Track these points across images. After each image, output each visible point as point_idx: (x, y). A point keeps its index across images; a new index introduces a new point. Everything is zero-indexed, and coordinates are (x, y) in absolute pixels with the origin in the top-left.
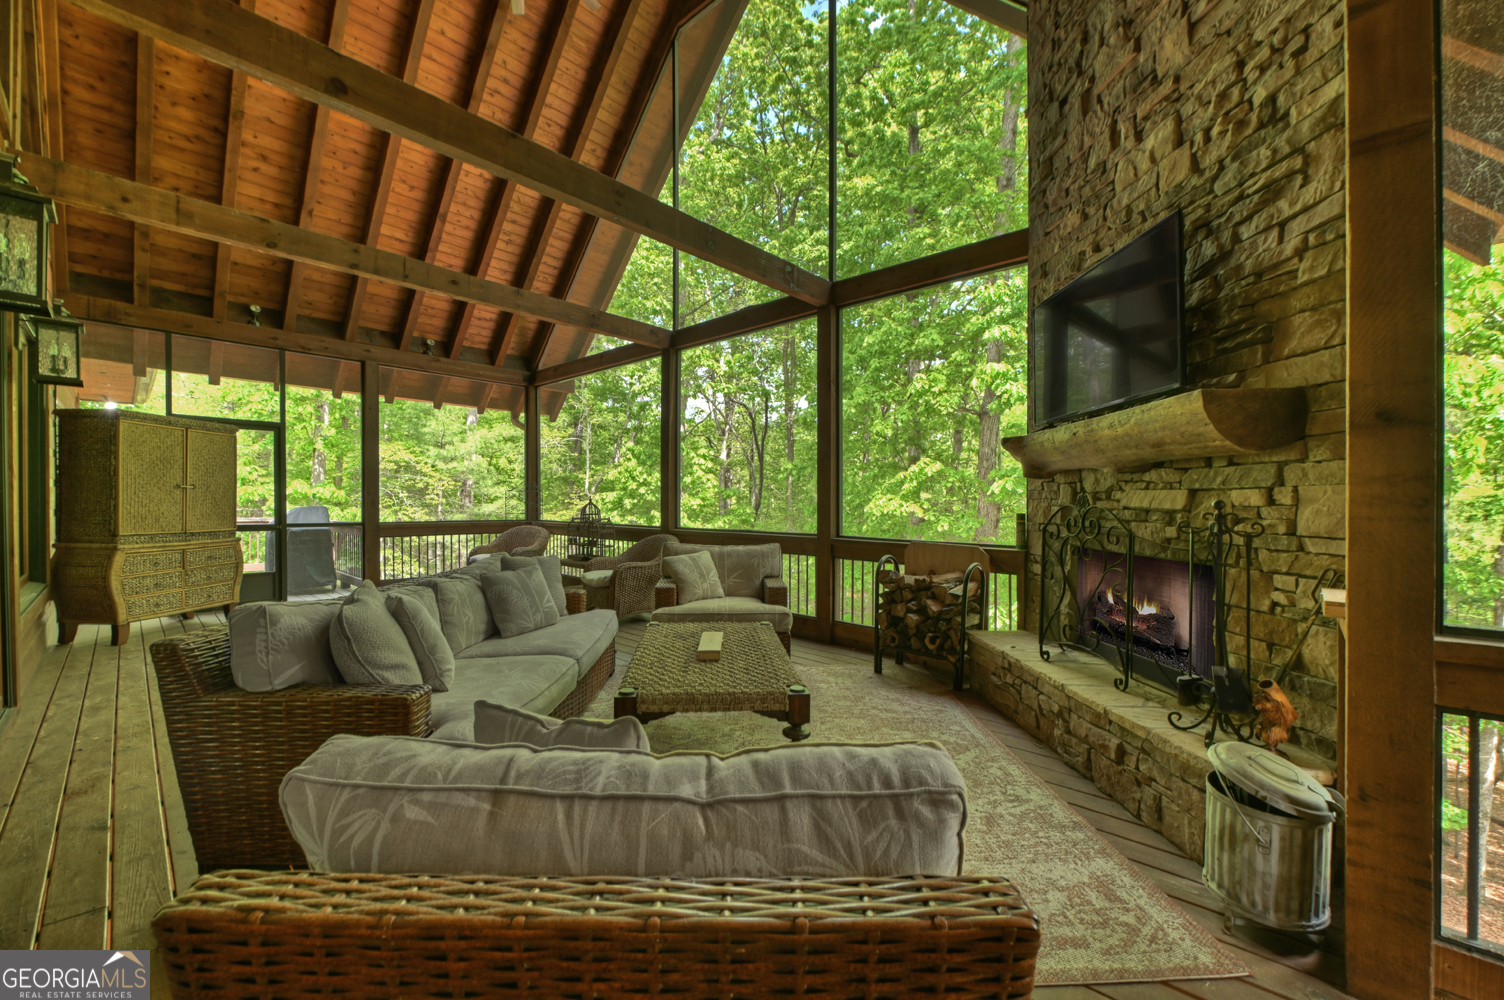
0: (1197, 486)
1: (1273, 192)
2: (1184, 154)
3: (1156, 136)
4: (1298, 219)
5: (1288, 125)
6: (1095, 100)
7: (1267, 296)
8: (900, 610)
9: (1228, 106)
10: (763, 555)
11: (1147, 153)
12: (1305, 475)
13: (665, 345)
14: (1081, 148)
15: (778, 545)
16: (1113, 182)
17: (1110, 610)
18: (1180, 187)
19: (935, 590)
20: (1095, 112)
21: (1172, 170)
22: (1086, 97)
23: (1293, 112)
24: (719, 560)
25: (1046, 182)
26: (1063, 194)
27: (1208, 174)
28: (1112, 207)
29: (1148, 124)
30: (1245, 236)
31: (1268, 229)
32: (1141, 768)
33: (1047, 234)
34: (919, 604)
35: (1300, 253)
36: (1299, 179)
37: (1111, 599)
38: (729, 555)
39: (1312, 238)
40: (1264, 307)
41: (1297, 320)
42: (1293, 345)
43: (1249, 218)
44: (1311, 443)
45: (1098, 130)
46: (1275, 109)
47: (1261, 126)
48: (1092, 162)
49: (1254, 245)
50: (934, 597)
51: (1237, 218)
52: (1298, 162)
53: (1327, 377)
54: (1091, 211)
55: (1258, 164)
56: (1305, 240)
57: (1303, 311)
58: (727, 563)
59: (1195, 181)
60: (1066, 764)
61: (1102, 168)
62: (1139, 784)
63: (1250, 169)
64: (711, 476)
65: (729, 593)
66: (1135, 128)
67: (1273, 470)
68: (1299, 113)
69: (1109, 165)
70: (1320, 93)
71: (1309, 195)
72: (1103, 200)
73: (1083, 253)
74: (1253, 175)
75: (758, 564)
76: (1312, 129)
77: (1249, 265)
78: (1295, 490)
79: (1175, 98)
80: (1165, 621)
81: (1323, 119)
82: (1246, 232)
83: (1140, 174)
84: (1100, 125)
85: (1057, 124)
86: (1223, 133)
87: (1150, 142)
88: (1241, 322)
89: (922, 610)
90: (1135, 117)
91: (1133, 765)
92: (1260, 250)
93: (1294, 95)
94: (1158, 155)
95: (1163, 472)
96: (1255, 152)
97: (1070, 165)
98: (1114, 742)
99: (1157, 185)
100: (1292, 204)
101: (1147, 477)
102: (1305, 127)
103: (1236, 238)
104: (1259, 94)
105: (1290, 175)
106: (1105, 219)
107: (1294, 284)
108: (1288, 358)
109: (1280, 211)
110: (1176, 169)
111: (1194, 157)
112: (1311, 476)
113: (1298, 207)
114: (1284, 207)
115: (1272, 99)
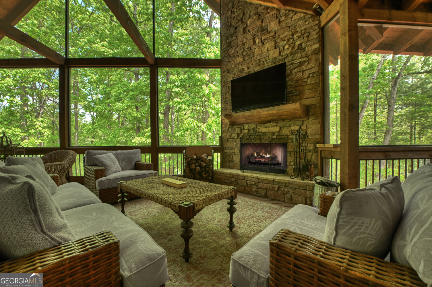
0: (282, 126)
1: (301, 64)
2: (277, 51)
3: (269, 45)
4: (307, 71)
5: (305, 51)
6: (248, 31)
7: (300, 86)
8: (193, 166)
9: (289, 43)
10: (135, 153)
11: (266, 48)
12: (309, 123)
13: (62, 63)
14: (243, 42)
15: (139, 149)
16: (254, 53)
17: (256, 158)
18: (275, 58)
19: (202, 159)
20: (248, 34)
21: (273, 54)
22: (244, 29)
23: (307, 48)
24: (117, 156)
25: (229, 48)
26: (236, 52)
27: (284, 57)
28: (254, 59)
29: (266, 41)
30: (293, 72)
31: (300, 71)
32: (285, 190)
33: (229, 62)
34: (198, 164)
35: (308, 78)
36: (307, 63)
37: (255, 155)
38: (121, 154)
39: (311, 75)
40: (299, 88)
41: (307, 91)
42: (306, 96)
43: (295, 68)
44: (310, 116)
45: (249, 39)
46: (301, 47)
47: (298, 49)
48: (247, 46)
49: (296, 75)
50: (202, 161)
51: (292, 68)
52: (307, 59)
53: (314, 103)
54: (246, 58)
55: (297, 57)
56: (309, 75)
57: (308, 90)
58: (120, 157)
59: (280, 57)
60: (258, 196)
61: (250, 48)
62: (284, 194)
63: (295, 58)
64: (46, 130)
65: (123, 169)
66: (261, 41)
67: (301, 122)
68: (308, 49)
69: (252, 48)
70: (313, 46)
71: (310, 66)
72: (250, 57)
73: (244, 69)
74: (295, 59)
75: (134, 157)
76: (311, 53)
77: (295, 78)
78: (306, 126)
79: (274, 37)
80: (274, 158)
81: (313, 52)
82: (293, 71)
83: (263, 52)
84: (249, 37)
85: (233, 33)
86: (288, 49)
87: (267, 46)
88: (293, 90)
89: (200, 166)
90: (262, 38)
91: (283, 190)
92: (298, 76)
93: (307, 45)
94: (269, 49)
95: (271, 123)
96: (296, 55)
97: (238, 45)
98: (277, 186)
99: (269, 56)
100: (306, 67)
101: (266, 125)
102: (310, 52)
103: (291, 72)
104: (298, 43)
105: (305, 61)
106: (251, 61)
107: (306, 84)
108: (305, 99)
109: (303, 68)
110: (274, 54)
111: (280, 52)
112: (310, 123)
113: (308, 68)
114: (304, 68)
115: (301, 44)
